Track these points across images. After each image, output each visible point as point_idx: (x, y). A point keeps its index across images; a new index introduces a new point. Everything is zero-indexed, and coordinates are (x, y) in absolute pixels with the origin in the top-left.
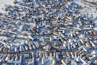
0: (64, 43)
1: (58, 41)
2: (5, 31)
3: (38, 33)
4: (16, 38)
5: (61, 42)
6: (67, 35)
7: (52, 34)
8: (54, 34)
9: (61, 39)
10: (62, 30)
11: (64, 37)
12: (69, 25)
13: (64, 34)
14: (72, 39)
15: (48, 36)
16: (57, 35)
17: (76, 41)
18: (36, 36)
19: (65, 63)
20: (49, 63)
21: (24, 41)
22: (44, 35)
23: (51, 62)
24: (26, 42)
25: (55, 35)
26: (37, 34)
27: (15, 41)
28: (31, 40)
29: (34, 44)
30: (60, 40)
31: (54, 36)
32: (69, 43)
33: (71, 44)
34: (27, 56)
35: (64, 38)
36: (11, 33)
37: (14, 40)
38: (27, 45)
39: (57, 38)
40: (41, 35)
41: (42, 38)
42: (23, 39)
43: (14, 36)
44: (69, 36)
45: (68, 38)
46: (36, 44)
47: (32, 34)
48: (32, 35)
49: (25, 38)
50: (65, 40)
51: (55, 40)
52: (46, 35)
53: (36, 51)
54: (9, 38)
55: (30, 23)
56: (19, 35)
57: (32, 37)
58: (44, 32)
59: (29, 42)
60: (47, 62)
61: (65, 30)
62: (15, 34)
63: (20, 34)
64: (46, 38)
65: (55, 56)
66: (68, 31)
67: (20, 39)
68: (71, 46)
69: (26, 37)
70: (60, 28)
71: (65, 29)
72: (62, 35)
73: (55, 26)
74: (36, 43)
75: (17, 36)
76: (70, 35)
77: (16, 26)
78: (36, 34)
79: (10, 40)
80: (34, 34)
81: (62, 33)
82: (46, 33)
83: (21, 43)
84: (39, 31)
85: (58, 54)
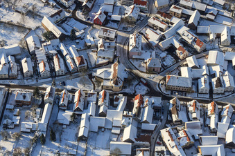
0: (187, 65)
1: (163, 55)
5: (177, 58)
6: (207, 35)
7: (142, 22)
8: (151, 21)
9: (177, 45)
10: (189, 12)
11: (189, 38)
13: (193, 28)
14: (224, 52)
15: (125, 30)
16: (163, 26)
18: (73, 21)
19: (173, 144)
20: (107, 135)
21: (23, 36)
22: (107, 22)
23: (118, 131)
24: (30, 40)
25: (153, 27)
26: (79, 15)
28: (49, 36)
29: (60, 52)
30: (171, 50)
31: (149, 32)
32: (209, 65)
33: (217, 69)
34: (24, 97)
35: (190, 41)
38: (32, 56)
39: (162, 38)
40: (97, 22)
41: (97, 35)
42: (20, 28)
44: (212, 37)
45: (208, 47)
46: (70, 54)
48: (59, 18)
49: (27, 25)
50: (194, 52)
51: (149, 46)
52: (115, 25)
53: (64, 84)
56: (5, 12)
57: (59, 24)
58: (110, 9)
59: (42, 42)
60: (100, 128)
61: (202, 13)
63: (9, 9)
64: (112, 36)
65: (139, 109)
66: (213, 17)
67: (5, 28)
68: (214, 80)
69: (31, 23)
70: (182, 2)
72: (183, 30)
74: (68, 50)
76: (219, 36)
78: (74, 17)
80: (67, 15)
81: (187, 22)
82: (116, 17)
83: (8, 42)
84: (90, 5)
85: (153, 103)
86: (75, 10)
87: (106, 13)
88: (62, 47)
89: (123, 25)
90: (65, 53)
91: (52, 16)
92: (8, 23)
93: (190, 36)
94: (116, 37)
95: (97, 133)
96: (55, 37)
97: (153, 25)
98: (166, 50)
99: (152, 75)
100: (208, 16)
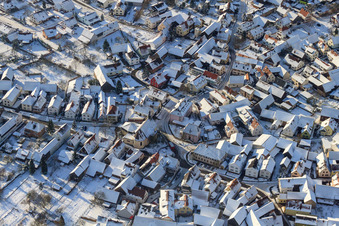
1: (210, 128)
4: (45, 60)
5: (225, 135)
6: (271, 121)
8: (213, 93)
9: (228, 120)
10: (260, 95)
11: (246, 116)
16: (223, 101)
17: (293, 149)
18: (129, 78)
21: (68, 79)
23: (115, 181)
26: (139, 75)
27: (33, 70)
29: (96, 100)
33: (260, 152)
36: (38, 40)
37: (30, 65)
38: (67, 98)
40: (154, 83)
43: (40, 53)
46: (106, 102)
50: (248, 135)
52: (172, 91)
53: (85, 129)
54: (20, 55)
55: (142, 32)
56: (63, 56)
58: (173, 74)
62: (48, 47)
63: (69, 55)
66: (288, 107)
68: (250, 161)
69: (83, 70)
70: (259, 84)
73: (240, 68)
75: (54, 59)
76: (284, 124)
78: (132, 75)
79: (15, 61)
80: (125, 71)
85: (167, 164)
87: (168, 77)
89: (181, 93)
90: (100, 100)
91: (107, 67)
93: (248, 115)
94: (167, 101)
95: (94, 178)
97: (214, 99)
98: (216, 125)
99: (185, 143)
100: (284, 104)
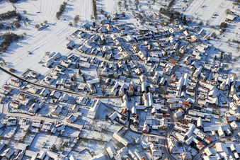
0: (205, 154)
1: (190, 148)
2: (52, 121)
3: (137, 124)
4: (80, 139)
5: (197, 149)
6: (210, 132)
7: (170, 128)
8: (176, 127)
9: (196, 141)
10: (196, 119)
11: (202, 136)
12: (210, 105)
13: (201, 129)
14: (223, 142)
15: (161, 134)
16: (185, 130)
18: (130, 133)
21: (103, 147)
22: (150, 131)
24: (109, 150)
25: (178, 131)
26: (132, 127)
27: (81, 148)
28: (120, 145)
29: (130, 156)
30: (193, 144)
31: (177, 134)
32: (218, 153)
33: (224, 155)
35: (202, 138)
36: (67, 126)
37: (76, 145)
39: (186, 138)
40: (145, 132)
41: (147, 140)
42: (101, 141)
43: (76, 134)
44: (213, 133)
45: (213, 140)
46: (136, 156)
47: (122, 129)
48: (122, 132)
49: (104, 140)
50: (206, 145)
51: (180, 144)
52: (155, 132)
54: (65, 140)
55: (113, 100)
56: (88, 132)
57: (123, 135)
58: (150, 122)
59: (116, 150)
61: (202, 118)
62: (77, 129)
63: (90, 129)
64: (157, 140)
66: (209, 120)
67: (91, 142)
69: (106, 138)
70: (190, 113)
71: (203, 115)
72: (197, 131)
73: (175, 106)
74: (134, 154)
75: (85, 136)
76: (217, 132)
77: (78, 107)
78: (130, 129)
79: (66, 145)
80: (126, 129)
81: (196, 125)
82: (155, 127)
83: (96, 152)
84: (138, 121)
86: (129, 125)
87: (149, 125)
88: (130, 152)
89: (160, 132)
90: (133, 156)
92: (92, 139)
93: (202, 135)
94: (159, 140)
96: (123, 146)
97: (178, 129)
98: (190, 145)
100: (206, 119)
